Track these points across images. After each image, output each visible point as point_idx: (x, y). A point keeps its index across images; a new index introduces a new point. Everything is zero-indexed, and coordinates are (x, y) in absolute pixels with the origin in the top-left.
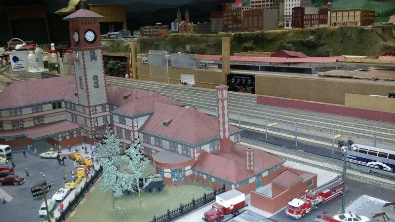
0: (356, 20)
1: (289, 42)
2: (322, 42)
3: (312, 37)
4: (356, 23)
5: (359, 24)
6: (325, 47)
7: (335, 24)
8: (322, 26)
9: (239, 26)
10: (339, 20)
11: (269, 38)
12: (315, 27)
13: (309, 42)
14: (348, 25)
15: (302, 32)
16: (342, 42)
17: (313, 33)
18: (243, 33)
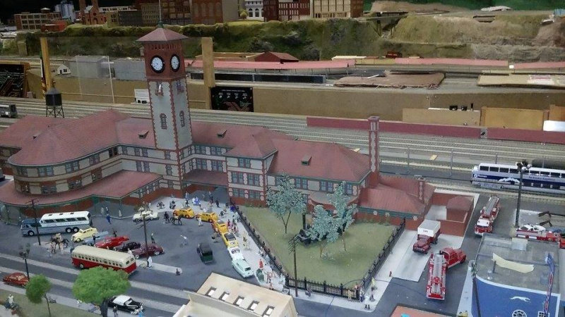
0: (345, 11)
1: (265, 40)
2: (309, 38)
3: (294, 33)
4: (346, 14)
5: (349, 16)
6: (313, 45)
7: (319, 16)
8: (304, 18)
9: (187, 15)
10: (325, 10)
11: (236, 34)
12: (295, 20)
13: (292, 38)
14: (336, 17)
15: (281, 26)
16: (333, 39)
17: (295, 27)
18: (196, 26)
